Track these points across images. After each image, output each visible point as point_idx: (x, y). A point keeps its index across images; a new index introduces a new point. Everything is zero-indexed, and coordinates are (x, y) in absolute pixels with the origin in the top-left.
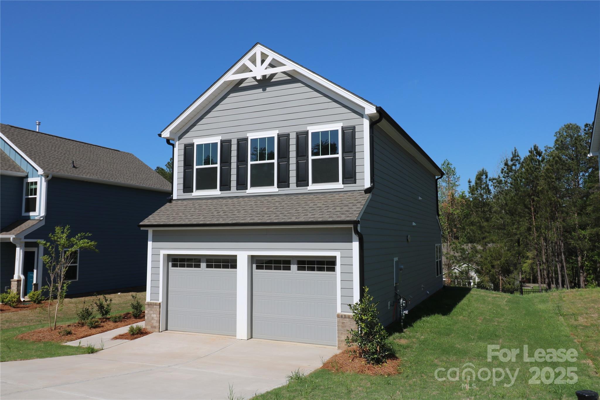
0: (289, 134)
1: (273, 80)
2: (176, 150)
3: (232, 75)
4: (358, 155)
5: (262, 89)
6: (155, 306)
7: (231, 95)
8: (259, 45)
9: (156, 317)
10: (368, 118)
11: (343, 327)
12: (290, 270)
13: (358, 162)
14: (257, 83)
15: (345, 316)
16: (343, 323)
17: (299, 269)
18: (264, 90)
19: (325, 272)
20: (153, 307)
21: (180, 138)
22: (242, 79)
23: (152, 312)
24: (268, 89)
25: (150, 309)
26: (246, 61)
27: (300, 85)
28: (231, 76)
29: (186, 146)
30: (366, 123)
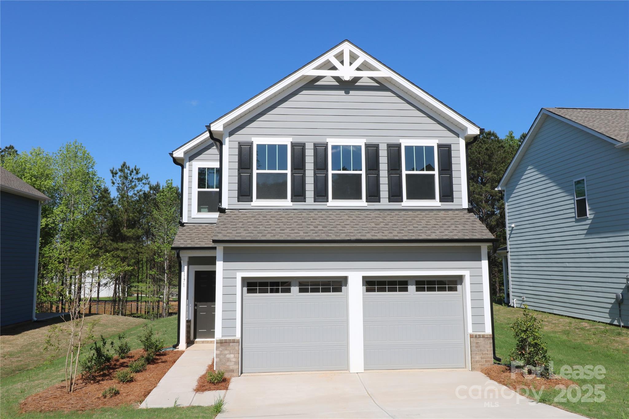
0: (379, 144)
1: (357, 84)
2: (225, 148)
3: (313, 69)
4: (454, 174)
5: (344, 91)
6: (231, 344)
7: (304, 92)
8: (346, 42)
9: (234, 357)
10: (464, 138)
11: (477, 347)
12: (407, 291)
13: (455, 181)
14: (338, 84)
15: (479, 335)
16: (477, 343)
17: (418, 290)
18: (347, 93)
19: (437, 293)
20: (229, 345)
21: (231, 134)
22: (318, 76)
23: (226, 352)
24: (352, 92)
25: (223, 348)
26: (330, 56)
27: (389, 94)
28: (310, 71)
29: (241, 145)
30: (462, 143)
